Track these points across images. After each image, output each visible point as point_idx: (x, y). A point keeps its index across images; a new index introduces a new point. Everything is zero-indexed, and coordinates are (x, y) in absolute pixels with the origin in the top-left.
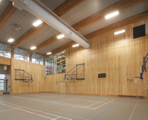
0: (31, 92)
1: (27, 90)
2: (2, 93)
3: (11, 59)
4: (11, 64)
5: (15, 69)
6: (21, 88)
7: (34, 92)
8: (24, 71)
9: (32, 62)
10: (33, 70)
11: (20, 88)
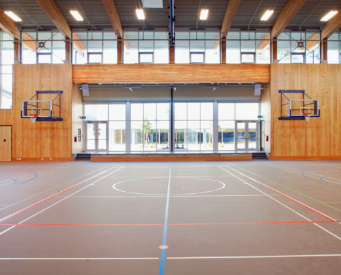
0: (323, 154)
1: (313, 149)
2: (251, 155)
3: (269, 66)
4: (270, 80)
5: (280, 91)
6: (295, 144)
7: (332, 154)
8: (303, 92)
9: (329, 63)
10: (332, 87)
11: (292, 142)
